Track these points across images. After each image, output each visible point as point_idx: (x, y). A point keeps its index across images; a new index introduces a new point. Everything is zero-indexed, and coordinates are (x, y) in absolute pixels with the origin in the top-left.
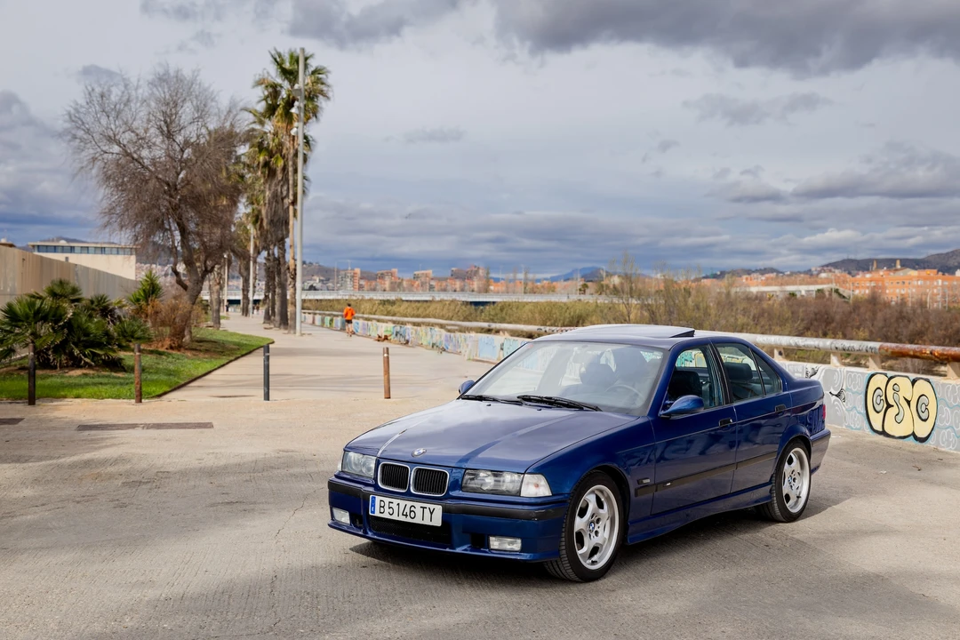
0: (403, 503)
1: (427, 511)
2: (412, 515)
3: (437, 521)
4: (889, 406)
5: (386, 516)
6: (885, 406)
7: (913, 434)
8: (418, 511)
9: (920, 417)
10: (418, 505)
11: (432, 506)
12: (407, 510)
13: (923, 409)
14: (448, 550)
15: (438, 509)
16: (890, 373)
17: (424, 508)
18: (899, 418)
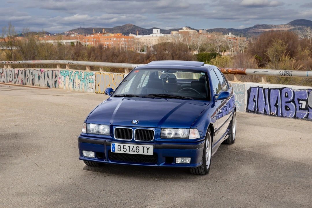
0: (132, 146)
2: (138, 151)
3: (151, 152)
5: (122, 152)
8: (141, 149)
11: (148, 146)
12: (135, 149)
14: (156, 165)
15: (151, 148)
17: (144, 147)
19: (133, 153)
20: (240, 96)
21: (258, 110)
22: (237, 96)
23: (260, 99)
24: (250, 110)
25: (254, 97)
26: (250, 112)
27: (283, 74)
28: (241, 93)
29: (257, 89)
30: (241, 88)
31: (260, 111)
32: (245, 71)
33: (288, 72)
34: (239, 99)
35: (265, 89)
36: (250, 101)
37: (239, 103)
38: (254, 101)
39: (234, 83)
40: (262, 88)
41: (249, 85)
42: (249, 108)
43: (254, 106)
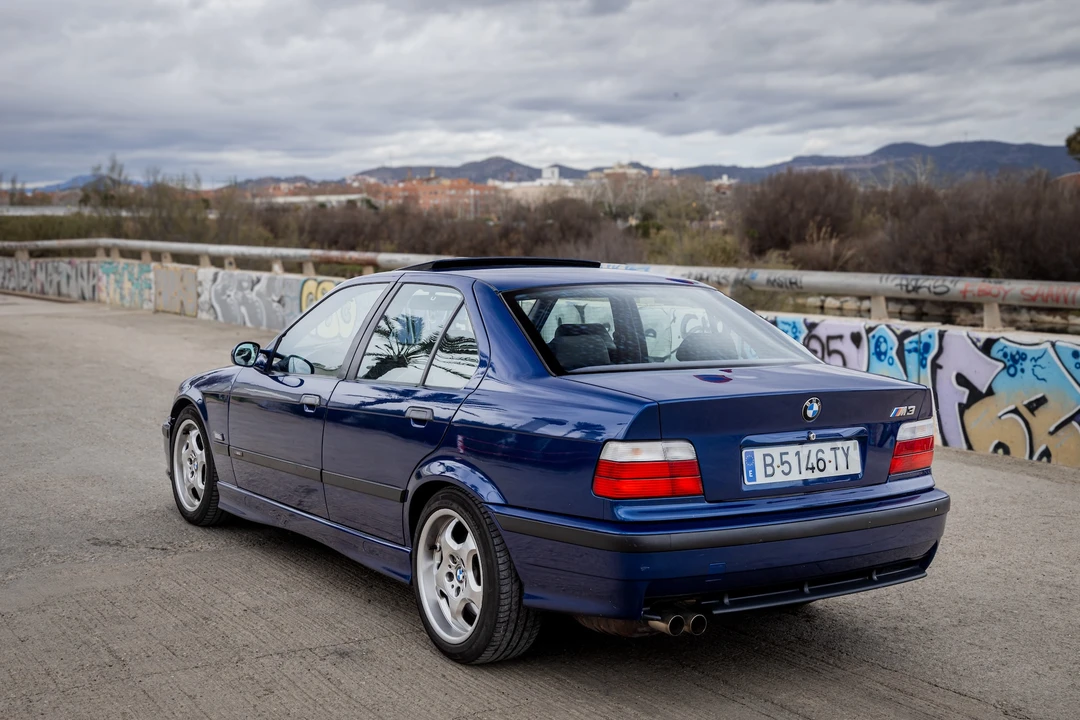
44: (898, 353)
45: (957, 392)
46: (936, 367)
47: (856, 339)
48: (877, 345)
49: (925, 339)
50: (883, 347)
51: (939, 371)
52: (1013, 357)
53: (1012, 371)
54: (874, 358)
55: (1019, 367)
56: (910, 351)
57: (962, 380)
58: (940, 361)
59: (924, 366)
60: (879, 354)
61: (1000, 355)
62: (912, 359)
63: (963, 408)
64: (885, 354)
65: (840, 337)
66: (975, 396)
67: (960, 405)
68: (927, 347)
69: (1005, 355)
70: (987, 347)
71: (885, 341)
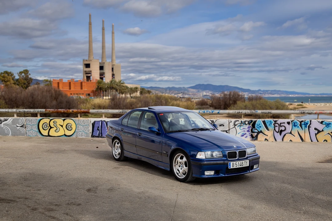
0: (239, 162)
1: (246, 162)
3: (248, 165)
4: (51, 128)
5: (235, 167)
6: (49, 128)
7: (65, 135)
8: (244, 163)
9: (68, 130)
10: (243, 161)
12: (241, 164)
13: (69, 127)
15: (248, 161)
16: (51, 118)
18: (57, 131)
19: (240, 167)
20: (85, 128)
21: (102, 135)
22: (83, 127)
23: (103, 129)
24: (95, 136)
25: (98, 127)
26: (95, 137)
27: (122, 112)
28: (86, 125)
29: (101, 122)
30: (86, 122)
31: (104, 136)
32: (89, 111)
33: (125, 111)
34: (85, 129)
35: (107, 122)
36: (94, 130)
37: (85, 132)
38: (98, 130)
39: (79, 119)
40: (105, 121)
41: (93, 120)
42: (94, 134)
43: (98, 133)
44: (300, 125)
45: (315, 131)
46: (309, 127)
47: (289, 123)
48: (294, 124)
49: (306, 122)
50: (296, 124)
51: (310, 128)
52: (328, 124)
53: (328, 126)
54: (293, 127)
55: (329, 126)
56: (303, 125)
57: (316, 129)
58: (310, 126)
59: (306, 127)
60: (295, 126)
61: (325, 124)
62: (303, 126)
63: (316, 134)
64: (297, 125)
65: (284, 123)
66: (319, 132)
67: (315, 134)
68: (307, 124)
69: (326, 124)
70: (322, 123)
71: (296, 123)
